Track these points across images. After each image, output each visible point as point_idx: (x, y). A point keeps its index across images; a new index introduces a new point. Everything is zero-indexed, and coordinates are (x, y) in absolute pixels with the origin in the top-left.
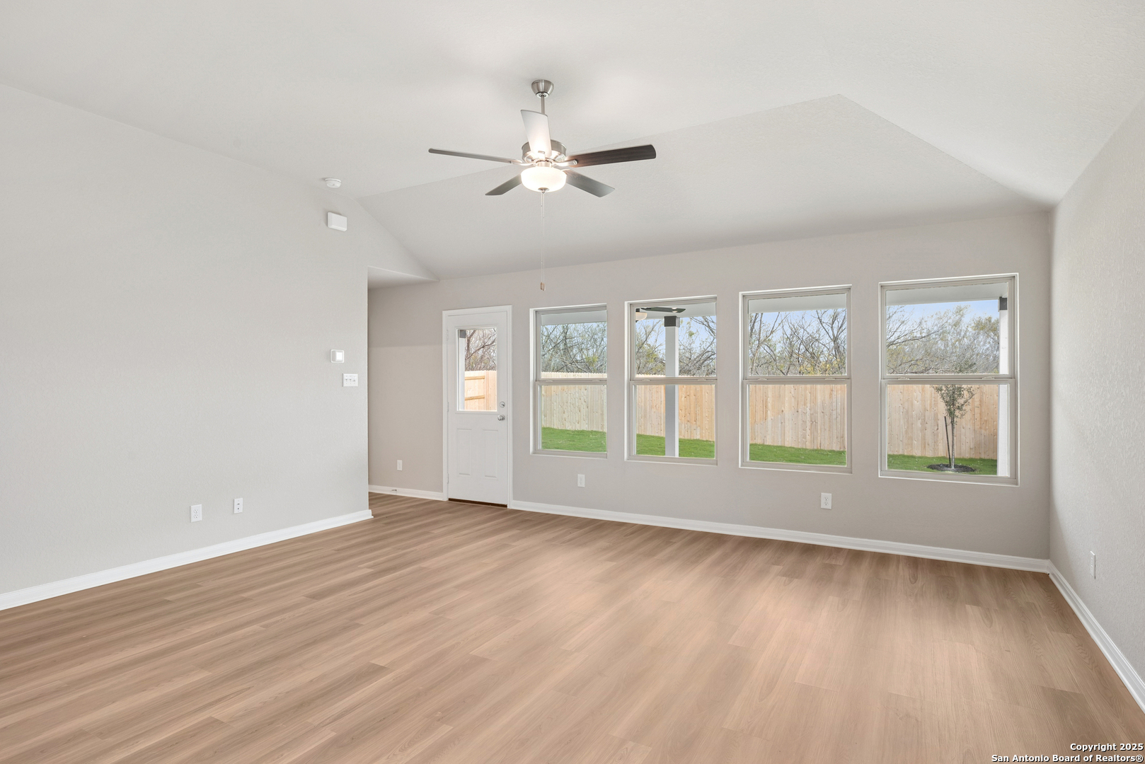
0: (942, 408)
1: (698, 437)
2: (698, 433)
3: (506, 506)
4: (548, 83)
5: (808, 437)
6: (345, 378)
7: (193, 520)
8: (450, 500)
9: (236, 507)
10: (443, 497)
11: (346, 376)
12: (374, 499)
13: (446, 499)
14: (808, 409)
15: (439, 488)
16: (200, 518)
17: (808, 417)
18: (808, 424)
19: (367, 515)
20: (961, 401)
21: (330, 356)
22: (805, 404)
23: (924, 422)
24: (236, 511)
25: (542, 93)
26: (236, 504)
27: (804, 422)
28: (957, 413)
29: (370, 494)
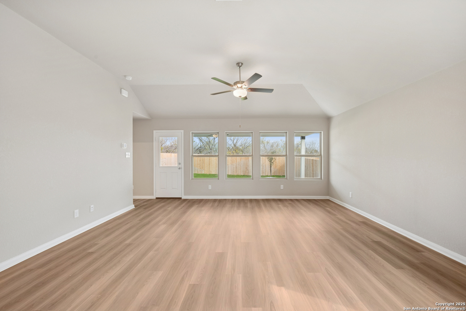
0: (268, 163)
1: (203, 173)
2: (204, 172)
3: (181, 198)
4: (242, 64)
5: (235, 172)
6: (126, 154)
7: (75, 217)
8: (156, 198)
9: (91, 209)
10: (154, 197)
11: (127, 153)
12: (135, 201)
13: (155, 198)
15: (152, 194)
16: (78, 216)
17: (235, 166)
18: (235, 168)
19: (132, 207)
20: (273, 161)
21: (122, 146)
22: (234, 163)
23: (263, 167)
24: (91, 211)
25: (240, 67)
26: (91, 207)
27: (234, 167)
28: (272, 164)
29: (134, 199)
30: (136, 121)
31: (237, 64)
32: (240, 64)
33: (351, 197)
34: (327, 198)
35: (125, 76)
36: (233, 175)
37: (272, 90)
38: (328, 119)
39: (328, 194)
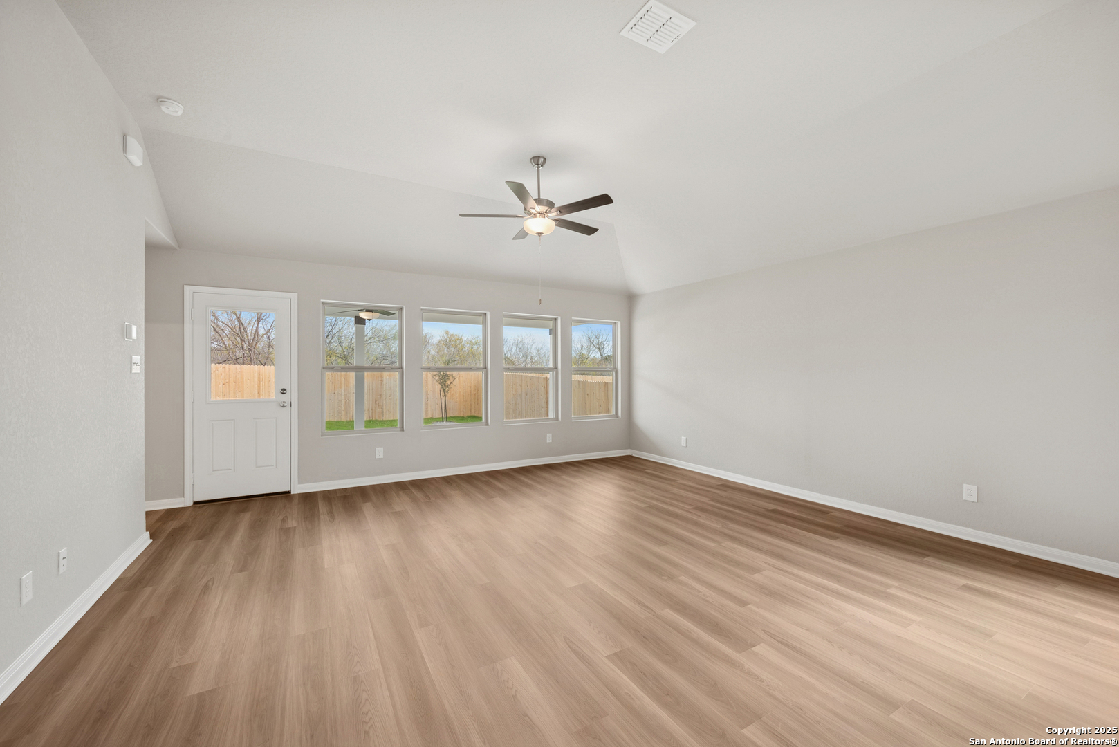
0: (438, 387)
3: (289, 492)
5: (343, 412)
6: (133, 361)
7: (24, 601)
8: (195, 503)
9: (62, 563)
11: (134, 359)
13: (190, 504)
14: (343, 391)
18: (343, 402)
19: (145, 540)
20: (448, 382)
22: (340, 388)
24: (62, 569)
26: (62, 557)
27: (340, 401)
29: (148, 514)
30: (153, 249)
31: (533, 158)
32: (541, 161)
33: (684, 444)
34: (628, 452)
35: (159, 100)
36: (338, 422)
37: (594, 230)
38: (630, 299)
39: (629, 446)
